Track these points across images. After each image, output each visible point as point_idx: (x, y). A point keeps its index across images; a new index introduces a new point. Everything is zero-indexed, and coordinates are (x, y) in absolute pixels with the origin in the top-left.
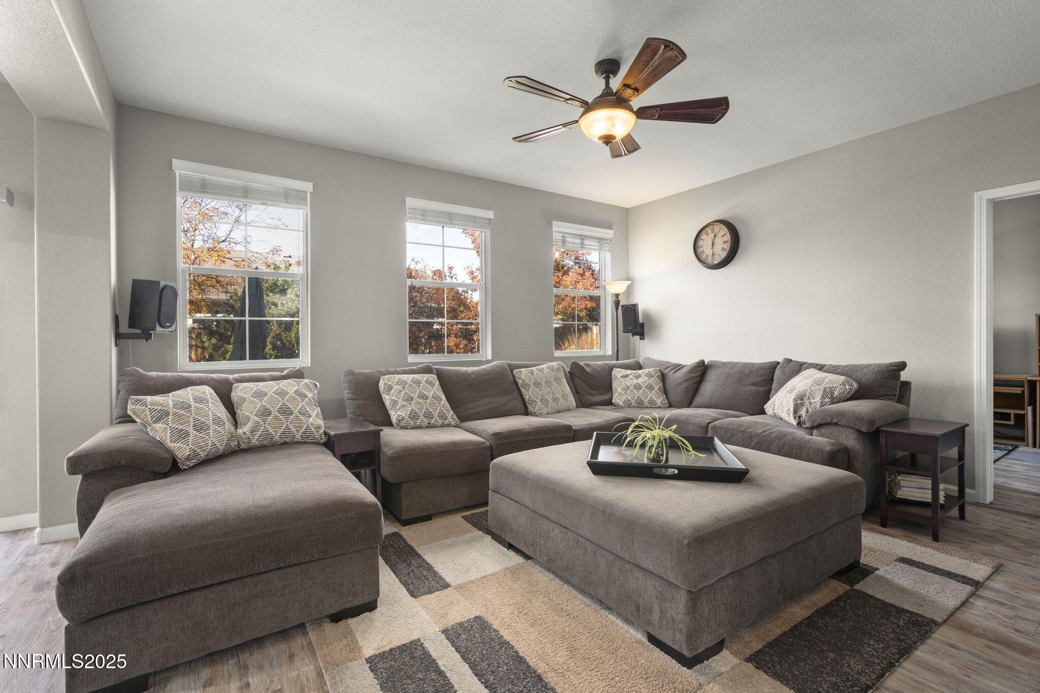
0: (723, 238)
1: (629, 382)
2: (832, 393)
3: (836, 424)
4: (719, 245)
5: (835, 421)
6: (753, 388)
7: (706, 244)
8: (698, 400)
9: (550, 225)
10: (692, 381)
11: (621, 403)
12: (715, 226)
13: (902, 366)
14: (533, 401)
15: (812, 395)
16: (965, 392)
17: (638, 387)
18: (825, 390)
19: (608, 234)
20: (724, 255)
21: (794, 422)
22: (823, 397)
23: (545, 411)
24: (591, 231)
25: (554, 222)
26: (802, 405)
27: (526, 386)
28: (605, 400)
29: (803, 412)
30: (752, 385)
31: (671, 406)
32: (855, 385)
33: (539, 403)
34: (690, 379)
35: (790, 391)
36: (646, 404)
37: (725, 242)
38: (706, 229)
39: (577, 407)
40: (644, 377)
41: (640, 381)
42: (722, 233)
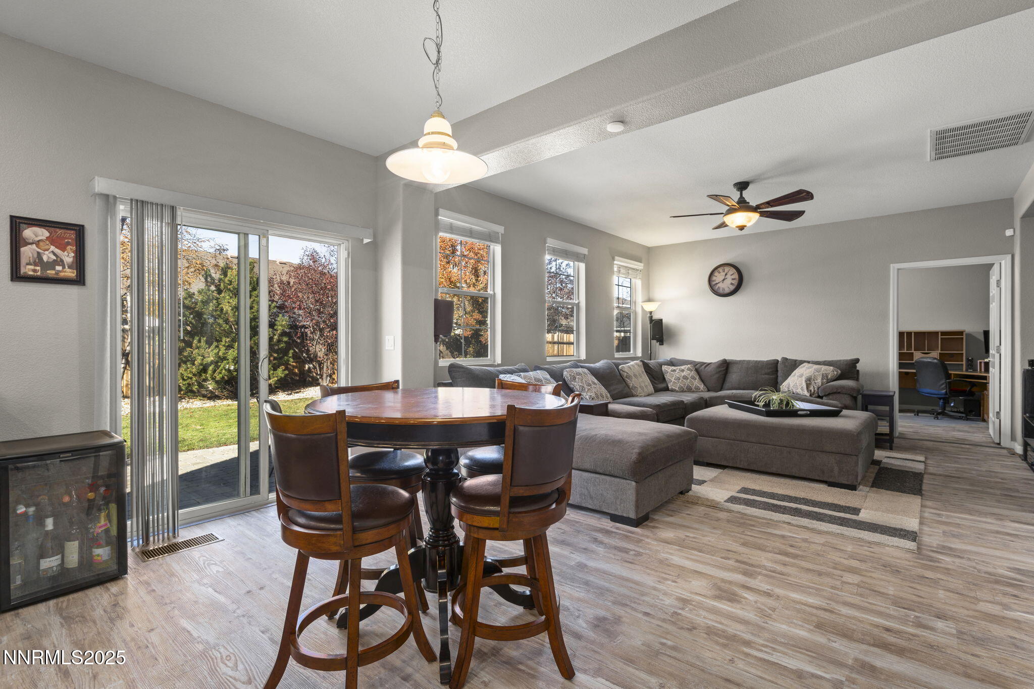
0: (732, 276)
1: (677, 374)
2: (827, 377)
3: (839, 393)
4: (727, 281)
5: (839, 391)
6: (767, 376)
7: (718, 277)
8: (727, 385)
9: (613, 259)
10: (721, 373)
11: (677, 389)
12: (725, 268)
13: (857, 361)
14: (635, 387)
15: (815, 378)
16: (885, 375)
17: (685, 378)
18: (823, 375)
19: (640, 266)
20: (732, 288)
21: (808, 395)
22: (822, 379)
23: (643, 394)
24: (630, 264)
25: (616, 258)
26: (810, 384)
27: (629, 377)
28: (664, 388)
29: (812, 388)
30: (766, 374)
31: (709, 391)
32: (840, 372)
33: (639, 389)
34: (720, 372)
35: (801, 376)
36: (693, 389)
37: (733, 279)
38: (719, 269)
39: (655, 392)
40: (686, 371)
41: (684, 373)
42: (731, 273)
